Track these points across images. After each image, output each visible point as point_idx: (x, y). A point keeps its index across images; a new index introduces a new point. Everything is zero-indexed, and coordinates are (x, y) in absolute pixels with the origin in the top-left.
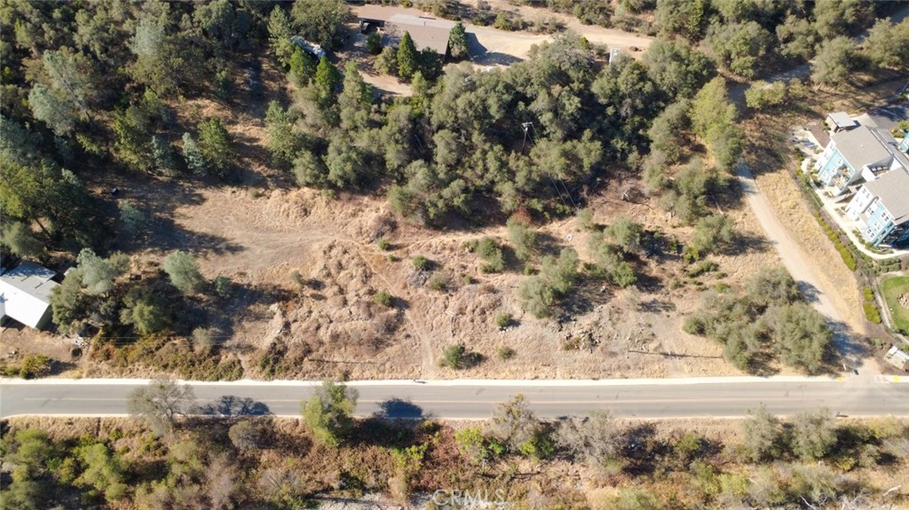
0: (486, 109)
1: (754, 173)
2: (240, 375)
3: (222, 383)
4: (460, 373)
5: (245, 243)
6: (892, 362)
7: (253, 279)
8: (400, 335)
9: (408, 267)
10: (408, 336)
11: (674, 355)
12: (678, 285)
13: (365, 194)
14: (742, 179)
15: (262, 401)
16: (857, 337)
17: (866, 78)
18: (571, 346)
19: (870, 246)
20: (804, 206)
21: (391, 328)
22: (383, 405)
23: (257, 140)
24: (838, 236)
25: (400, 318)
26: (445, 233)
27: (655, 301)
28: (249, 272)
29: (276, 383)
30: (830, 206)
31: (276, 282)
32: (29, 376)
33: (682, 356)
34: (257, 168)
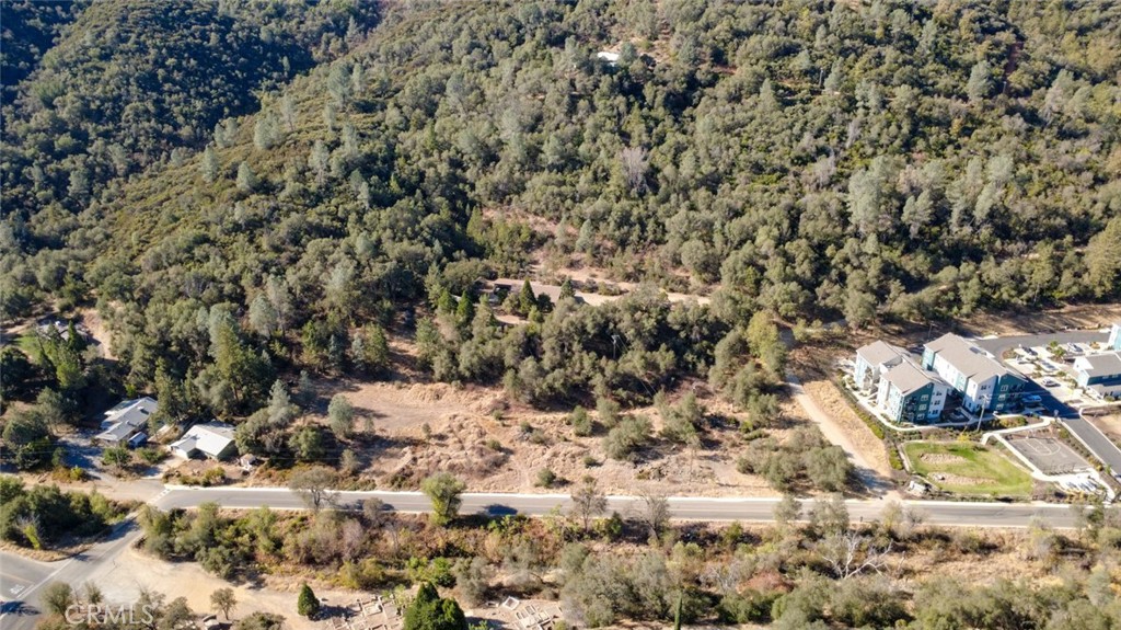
0: (584, 326)
1: (801, 381)
2: (374, 487)
3: (357, 492)
4: (551, 491)
5: (388, 413)
6: (912, 492)
7: (391, 433)
8: (504, 469)
9: (515, 431)
10: (510, 470)
11: (728, 485)
12: (734, 445)
13: (486, 386)
14: (792, 385)
15: (389, 503)
16: (884, 478)
17: (897, 328)
18: (643, 476)
19: (894, 423)
20: (843, 402)
21: (497, 464)
22: (486, 508)
23: (405, 351)
24: (870, 419)
25: (505, 460)
26: (548, 412)
27: (715, 455)
28: (389, 430)
29: (402, 493)
30: (864, 402)
31: (410, 435)
32: (207, 484)
33: (734, 486)
34: (402, 371)
